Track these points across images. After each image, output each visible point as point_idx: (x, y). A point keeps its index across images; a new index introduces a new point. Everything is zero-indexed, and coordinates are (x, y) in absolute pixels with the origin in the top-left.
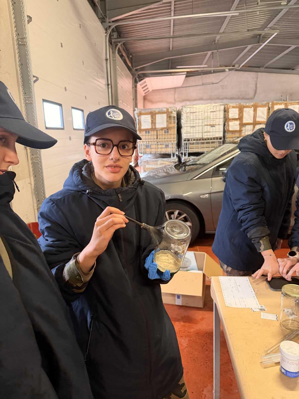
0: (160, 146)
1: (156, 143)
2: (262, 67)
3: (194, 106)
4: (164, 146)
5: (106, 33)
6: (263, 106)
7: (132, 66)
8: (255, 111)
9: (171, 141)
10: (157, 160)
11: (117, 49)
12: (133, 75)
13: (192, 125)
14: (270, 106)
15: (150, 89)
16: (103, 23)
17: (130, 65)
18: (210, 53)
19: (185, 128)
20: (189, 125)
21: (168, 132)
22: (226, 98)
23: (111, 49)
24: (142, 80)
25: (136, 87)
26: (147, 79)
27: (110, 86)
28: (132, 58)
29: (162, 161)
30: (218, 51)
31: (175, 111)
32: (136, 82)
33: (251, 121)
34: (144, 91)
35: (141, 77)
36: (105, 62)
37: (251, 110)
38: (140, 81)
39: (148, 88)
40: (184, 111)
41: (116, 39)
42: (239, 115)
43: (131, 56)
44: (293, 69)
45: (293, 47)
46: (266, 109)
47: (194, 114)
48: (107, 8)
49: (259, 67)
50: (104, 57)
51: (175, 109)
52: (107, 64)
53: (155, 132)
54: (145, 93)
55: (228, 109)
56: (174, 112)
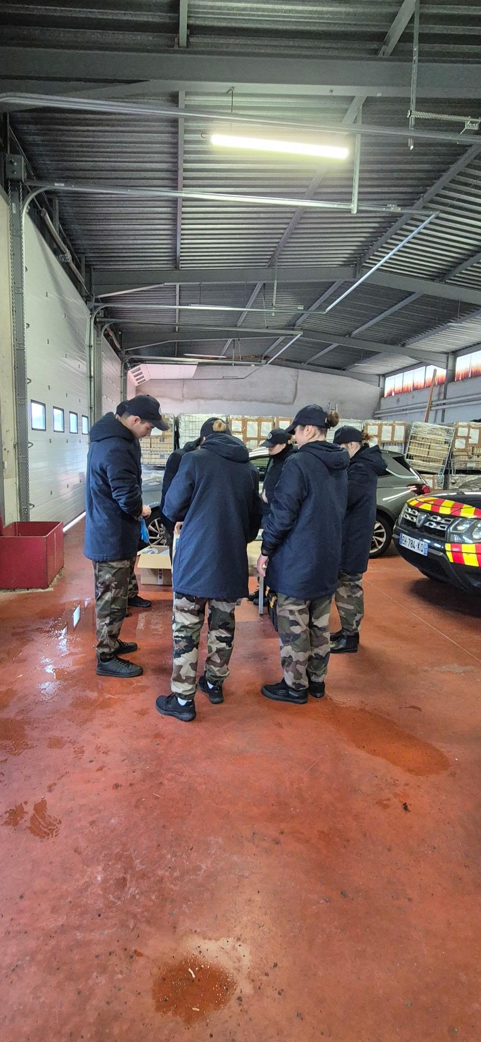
0: (153, 456)
1: (149, 452)
2: (305, 362)
3: (194, 415)
4: (158, 456)
5: (91, 314)
6: (268, 420)
7: (121, 348)
8: (259, 426)
9: (167, 451)
10: (150, 472)
11: (103, 330)
12: (122, 359)
13: (191, 435)
14: (275, 421)
15: (147, 378)
16: (88, 302)
17: (118, 346)
18: (230, 340)
19: (184, 438)
20: (187, 435)
21: (163, 441)
22: (256, 400)
23: (95, 332)
24: (135, 366)
25: (126, 374)
26: (142, 366)
27: (93, 379)
28: (121, 336)
29: (155, 473)
30: (239, 340)
31: (172, 418)
32: (126, 368)
33: (256, 436)
34: (137, 380)
35: (135, 362)
36: (88, 349)
37: (255, 425)
38: (132, 367)
39: (143, 377)
40: (183, 420)
41: (102, 318)
42: (243, 428)
43: (120, 333)
44: (344, 370)
45: (335, 345)
46: (270, 424)
47: (194, 423)
48: (93, 282)
49: (300, 362)
50: (87, 343)
51: (172, 416)
52: (90, 351)
53: (149, 440)
54: (138, 383)
55: (231, 421)
56: (170, 419)
